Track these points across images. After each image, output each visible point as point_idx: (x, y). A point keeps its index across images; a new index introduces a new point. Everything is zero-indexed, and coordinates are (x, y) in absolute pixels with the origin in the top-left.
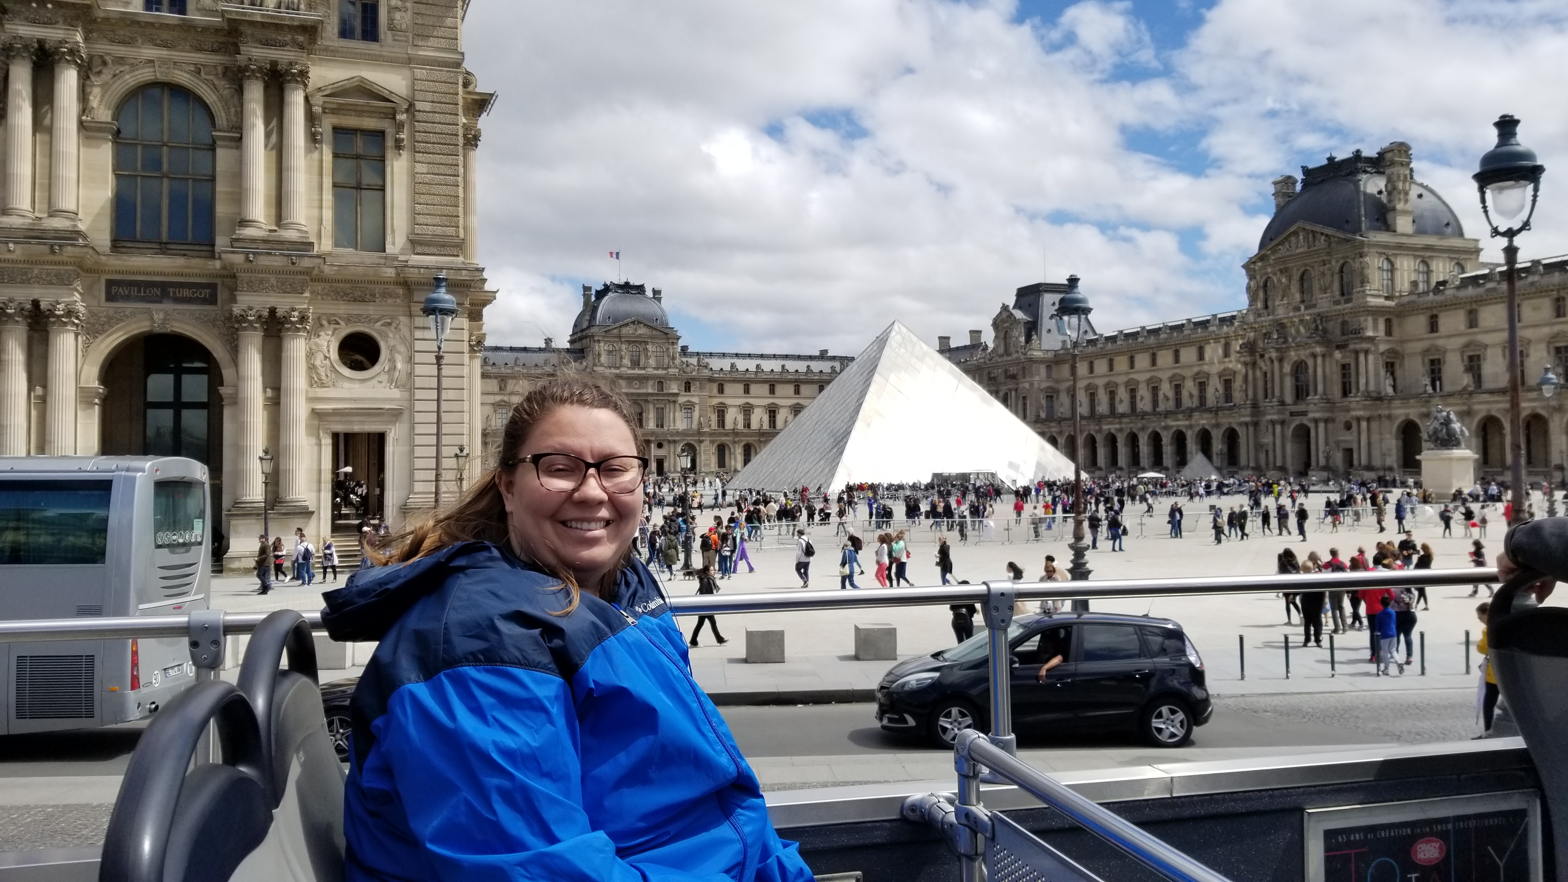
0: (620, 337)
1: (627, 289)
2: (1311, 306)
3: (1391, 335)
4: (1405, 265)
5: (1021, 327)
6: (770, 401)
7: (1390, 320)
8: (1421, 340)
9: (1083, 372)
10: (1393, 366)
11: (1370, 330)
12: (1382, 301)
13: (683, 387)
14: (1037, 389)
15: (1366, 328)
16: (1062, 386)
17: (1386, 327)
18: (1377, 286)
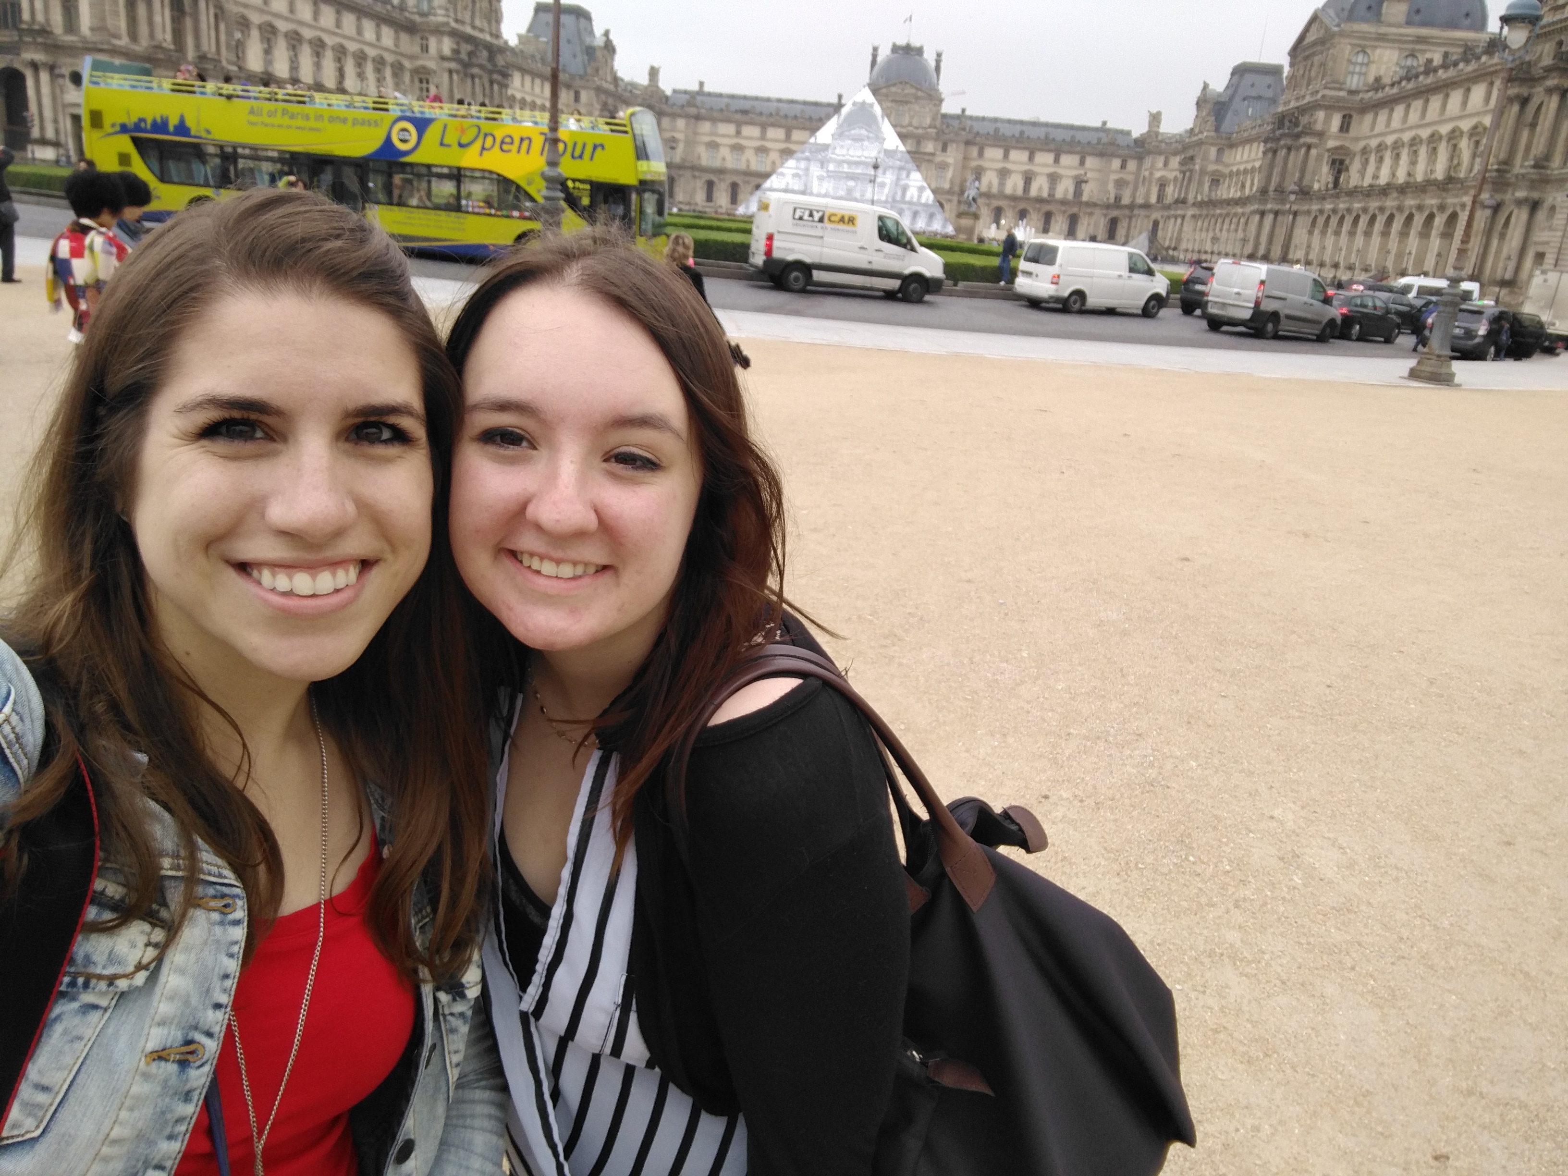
0: (887, 96)
1: (908, 50)
2: (1304, 97)
3: (1347, 130)
4: (1385, 59)
5: (1209, 106)
6: (1027, 167)
7: (1350, 116)
8: (1366, 138)
9: (1238, 158)
10: (1342, 162)
11: (1319, 127)
12: (1342, 94)
13: (940, 147)
14: (1203, 172)
15: (1315, 122)
16: (1226, 171)
17: (1343, 123)
18: (1341, 80)
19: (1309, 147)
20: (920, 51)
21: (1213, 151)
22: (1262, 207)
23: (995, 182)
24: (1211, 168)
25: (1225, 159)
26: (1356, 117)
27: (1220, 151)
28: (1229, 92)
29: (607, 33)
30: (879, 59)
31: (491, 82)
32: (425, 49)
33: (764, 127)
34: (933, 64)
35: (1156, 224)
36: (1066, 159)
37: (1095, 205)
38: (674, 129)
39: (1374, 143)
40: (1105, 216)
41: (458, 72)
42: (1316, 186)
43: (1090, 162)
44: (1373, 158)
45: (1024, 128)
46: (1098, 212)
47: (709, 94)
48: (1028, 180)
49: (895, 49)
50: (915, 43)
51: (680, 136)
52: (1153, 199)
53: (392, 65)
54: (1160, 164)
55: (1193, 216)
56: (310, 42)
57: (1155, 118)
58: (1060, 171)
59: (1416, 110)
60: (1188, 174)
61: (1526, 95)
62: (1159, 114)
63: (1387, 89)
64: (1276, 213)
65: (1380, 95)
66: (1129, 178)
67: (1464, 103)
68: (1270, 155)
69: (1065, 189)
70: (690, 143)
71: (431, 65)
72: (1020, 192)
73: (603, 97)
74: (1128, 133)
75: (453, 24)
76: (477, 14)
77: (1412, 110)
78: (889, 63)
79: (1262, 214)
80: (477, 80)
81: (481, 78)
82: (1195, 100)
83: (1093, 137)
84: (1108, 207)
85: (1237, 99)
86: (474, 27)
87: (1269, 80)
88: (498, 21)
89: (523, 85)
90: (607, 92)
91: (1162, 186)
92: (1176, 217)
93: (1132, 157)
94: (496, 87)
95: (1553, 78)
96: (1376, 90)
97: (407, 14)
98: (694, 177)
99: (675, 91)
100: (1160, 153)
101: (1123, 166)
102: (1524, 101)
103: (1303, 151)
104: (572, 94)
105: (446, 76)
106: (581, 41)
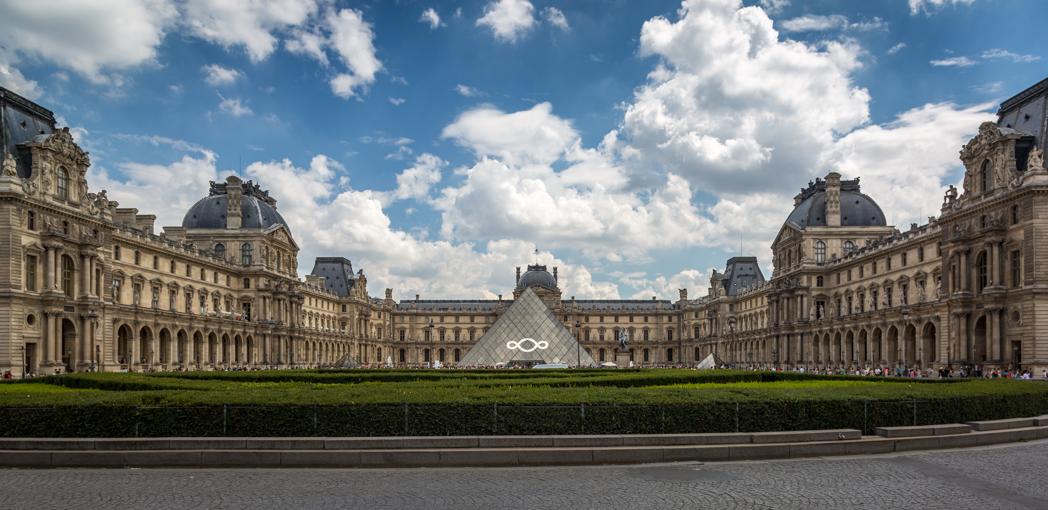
1: (537, 268)
2: (789, 270)
3: (822, 285)
4: (834, 245)
5: (720, 283)
6: (615, 325)
7: (822, 277)
8: (835, 288)
9: (743, 308)
10: (823, 303)
11: (805, 284)
12: (815, 266)
13: (563, 319)
14: (724, 318)
15: (802, 282)
16: (738, 316)
17: (818, 281)
18: (812, 258)
19: (802, 296)
20: (544, 268)
21: (727, 307)
22: (776, 333)
23: (598, 335)
24: (728, 316)
25: (735, 310)
26: (825, 278)
27: (731, 306)
28: (729, 273)
29: (361, 271)
30: (521, 274)
31: (291, 303)
32: (247, 285)
33: (457, 316)
34: (553, 274)
35: (697, 350)
36: (636, 319)
37: (657, 343)
38: (403, 322)
39: (842, 290)
40: (665, 348)
41: (269, 298)
42: (812, 318)
43: (650, 319)
44: (844, 299)
45: (609, 304)
46: (660, 346)
47: (423, 301)
48: (616, 331)
49: (530, 268)
50: (541, 264)
51: (407, 326)
52: (693, 336)
53: (225, 296)
54: (694, 317)
55: (723, 343)
56: (168, 285)
57: (683, 292)
58: (634, 326)
59: (868, 269)
60: (714, 320)
61: (968, 249)
62: (685, 290)
63: (842, 260)
64: (788, 336)
65: (838, 264)
66: (675, 326)
67: (904, 262)
68: (775, 304)
69: (638, 335)
70: (412, 329)
71: (251, 295)
72: (613, 339)
73: (360, 307)
74: (669, 302)
75: (265, 270)
76: (282, 264)
77: (865, 269)
78: (526, 275)
79: (778, 337)
80: (282, 302)
81: (284, 300)
82: (709, 280)
83: (649, 306)
84: (665, 343)
85: (735, 277)
86: (279, 272)
87: (750, 265)
88: (295, 268)
89: (310, 304)
90: (362, 304)
91: (697, 328)
92: (711, 345)
93: (674, 315)
94: (294, 305)
95: (990, 236)
96: (835, 262)
97: (235, 266)
98: (417, 348)
99: (401, 301)
100: (692, 310)
101: (670, 320)
102: (968, 253)
103: (799, 299)
104: (341, 307)
105: (261, 301)
106: (346, 278)
